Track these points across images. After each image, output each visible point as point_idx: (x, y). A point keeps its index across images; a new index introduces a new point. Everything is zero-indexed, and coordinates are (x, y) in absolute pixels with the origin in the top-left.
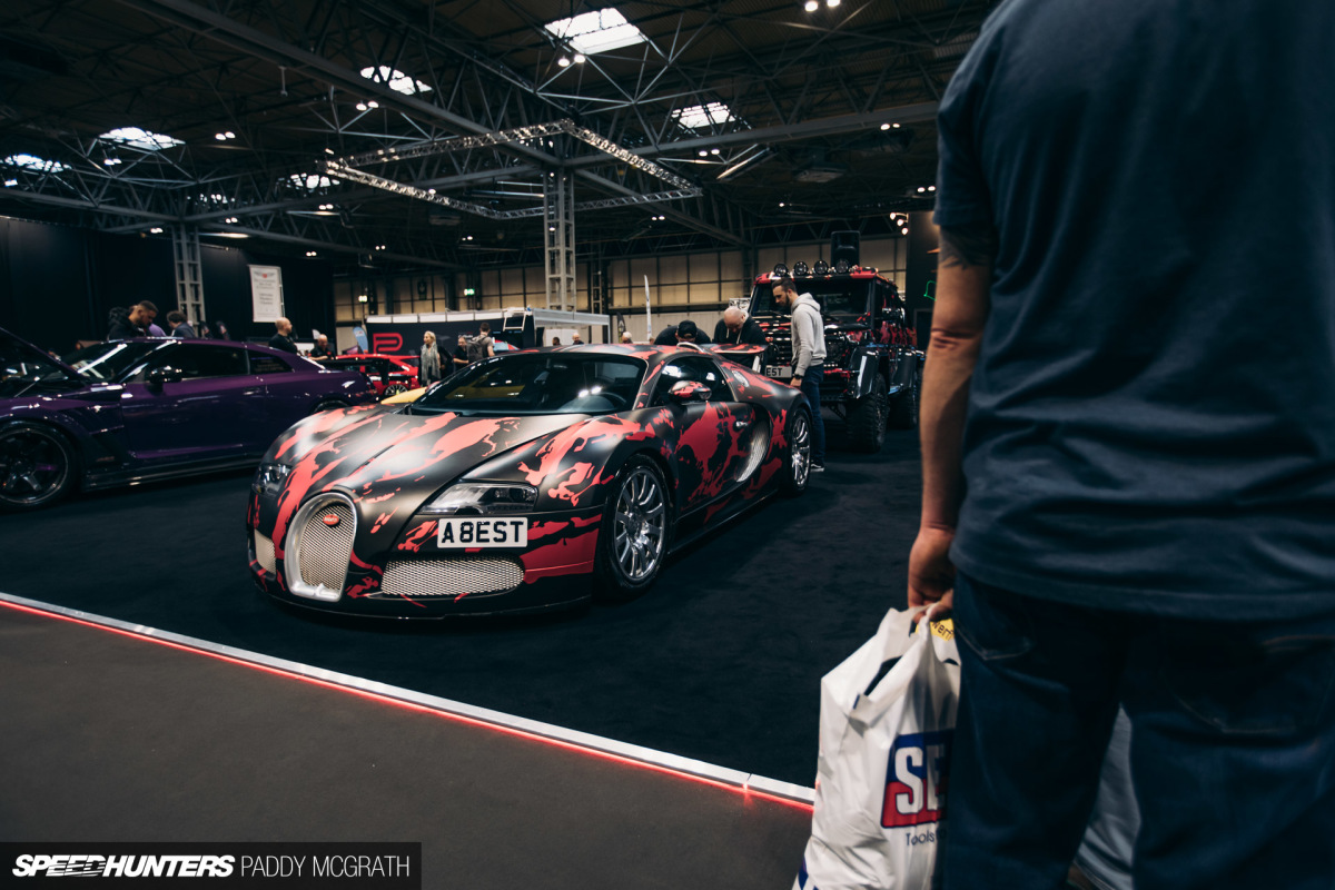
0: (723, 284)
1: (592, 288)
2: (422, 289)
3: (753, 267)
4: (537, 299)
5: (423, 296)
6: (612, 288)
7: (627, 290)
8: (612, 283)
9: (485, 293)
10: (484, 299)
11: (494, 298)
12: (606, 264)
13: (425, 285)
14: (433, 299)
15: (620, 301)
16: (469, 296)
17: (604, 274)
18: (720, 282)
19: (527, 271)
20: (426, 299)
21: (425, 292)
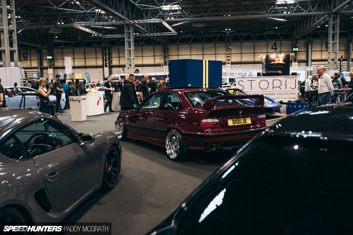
0: (155, 57)
1: (104, 57)
2: (25, 56)
3: (167, 51)
4: (79, 61)
5: (25, 59)
6: (112, 57)
7: (118, 58)
8: (112, 56)
9: (55, 58)
10: (55, 60)
11: (60, 60)
12: (109, 49)
13: (27, 54)
14: (31, 60)
15: (115, 62)
16: (49, 59)
17: (109, 52)
18: (154, 56)
19: (75, 50)
20: (27, 60)
21: (27, 57)
